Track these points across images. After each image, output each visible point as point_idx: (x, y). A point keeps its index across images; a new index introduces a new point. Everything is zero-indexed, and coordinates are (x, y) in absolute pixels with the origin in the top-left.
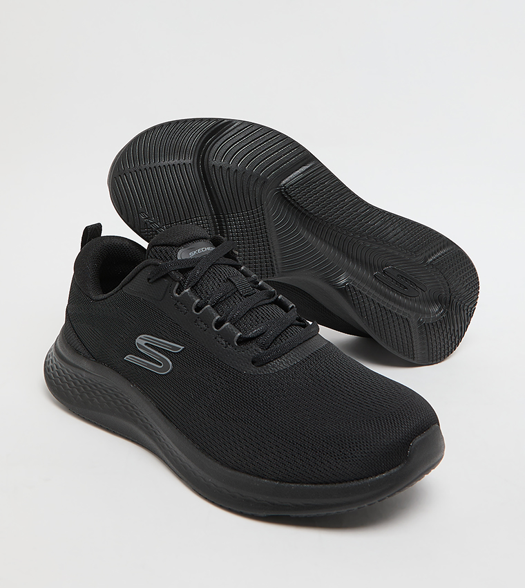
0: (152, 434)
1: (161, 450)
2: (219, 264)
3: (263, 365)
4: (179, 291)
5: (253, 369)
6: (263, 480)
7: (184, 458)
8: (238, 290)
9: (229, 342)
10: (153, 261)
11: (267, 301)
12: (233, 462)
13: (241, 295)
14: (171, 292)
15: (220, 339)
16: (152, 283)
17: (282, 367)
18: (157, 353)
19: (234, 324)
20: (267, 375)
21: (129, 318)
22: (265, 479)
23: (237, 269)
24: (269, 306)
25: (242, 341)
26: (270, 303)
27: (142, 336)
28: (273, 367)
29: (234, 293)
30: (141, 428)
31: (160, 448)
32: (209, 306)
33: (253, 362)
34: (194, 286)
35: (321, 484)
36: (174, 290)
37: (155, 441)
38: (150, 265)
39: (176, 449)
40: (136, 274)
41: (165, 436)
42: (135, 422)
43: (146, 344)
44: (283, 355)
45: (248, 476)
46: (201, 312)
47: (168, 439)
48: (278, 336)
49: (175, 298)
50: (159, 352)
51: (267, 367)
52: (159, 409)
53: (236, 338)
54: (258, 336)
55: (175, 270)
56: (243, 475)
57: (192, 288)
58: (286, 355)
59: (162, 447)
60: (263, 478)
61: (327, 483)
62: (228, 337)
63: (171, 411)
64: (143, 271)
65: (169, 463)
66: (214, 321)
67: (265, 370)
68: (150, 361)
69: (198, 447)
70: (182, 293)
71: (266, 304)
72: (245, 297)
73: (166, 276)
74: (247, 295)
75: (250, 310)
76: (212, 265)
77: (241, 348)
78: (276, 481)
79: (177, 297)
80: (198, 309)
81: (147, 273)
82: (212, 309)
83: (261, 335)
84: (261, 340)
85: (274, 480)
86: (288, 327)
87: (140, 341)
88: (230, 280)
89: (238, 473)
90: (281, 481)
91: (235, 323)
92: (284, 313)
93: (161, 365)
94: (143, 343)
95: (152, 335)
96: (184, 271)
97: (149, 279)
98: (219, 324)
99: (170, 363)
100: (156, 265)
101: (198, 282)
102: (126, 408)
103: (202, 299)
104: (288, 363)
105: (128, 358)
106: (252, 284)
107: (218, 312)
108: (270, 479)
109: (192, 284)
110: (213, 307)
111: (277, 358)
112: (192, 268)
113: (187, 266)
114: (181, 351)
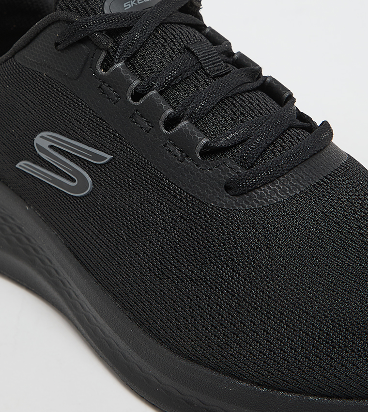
0: (58, 284)
1: (72, 310)
2: (171, 23)
3: (242, 194)
4: (106, 66)
5: (227, 200)
6: (239, 382)
7: (108, 330)
8: (202, 68)
9: (188, 153)
10: (65, 15)
11: (249, 86)
12: (190, 349)
13: (207, 75)
14: (93, 66)
15: (171, 148)
16: (62, 50)
17: (276, 199)
18: (68, 161)
19: (196, 124)
20: (250, 210)
21: (25, 105)
22: (243, 380)
23: (200, 31)
24: (252, 94)
25: (209, 152)
26: (254, 90)
27: (44, 134)
28: (261, 197)
29: (196, 72)
30: (41, 273)
31: (70, 307)
32: (154, 92)
33: (227, 188)
34: (131, 58)
35: (338, 397)
36: (98, 64)
37: (61, 294)
38: (59, 21)
39: (95, 313)
40: (37, 35)
41: (79, 292)
42: (32, 263)
43: (51, 147)
44: (278, 178)
45: (214, 374)
46: (141, 101)
47: (82, 297)
48: (269, 145)
49: (100, 77)
50: (72, 160)
51: (251, 198)
52: (70, 249)
53: (199, 148)
54: (235, 145)
55: (101, 31)
56: (205, 370)
57: (128, 61)
58: (282, 178)
59: (74, 307)
60: (239, 379)
61: (349, 398)
62: (185, 144)
63: (89, 256)
64: (48, 31)
65: (84, 332)
66: (164, 117)
67: (247, 203)
68: (57, 173)
69: (132, 316)
70: (112, 69)
71: (248, 91)
72: (214, 78)
73: (85, 40)
74: (217, 76)
75: (221, 100)
76: (161, 24)
77: (208, 164)
78: (262, 386)
79: (102, 75)
80: (137, 96)
81: (54, 33)
82: (159, 98)
83: (242, 142)
84: (239, 151)
85: (258, 384)
86: (285, 131)
87: (42, 141)
88: (189, 49)
89: (197, 367)
90: (271, 387)
91: (196, 121)
92: (277, 106)
93: (74, 181)
94: (45, 144)
95: (61, 133)
96: (114, 33)
97: (57, 44)
98: (171, 122)
99: (89, 179)
100: (69, 22)
101: (137, 52)
102: (19, 239)
103: (143, 80)
104: (284, 191)
105: (22, 165)
106: (224, 57)
107: (169, 102)
108: (251, 382)
109: (128, 54)
110: (161, 93)
111: (267, 183)
112: (129, 28)
113: (120, 25)
114: (107, 163)
